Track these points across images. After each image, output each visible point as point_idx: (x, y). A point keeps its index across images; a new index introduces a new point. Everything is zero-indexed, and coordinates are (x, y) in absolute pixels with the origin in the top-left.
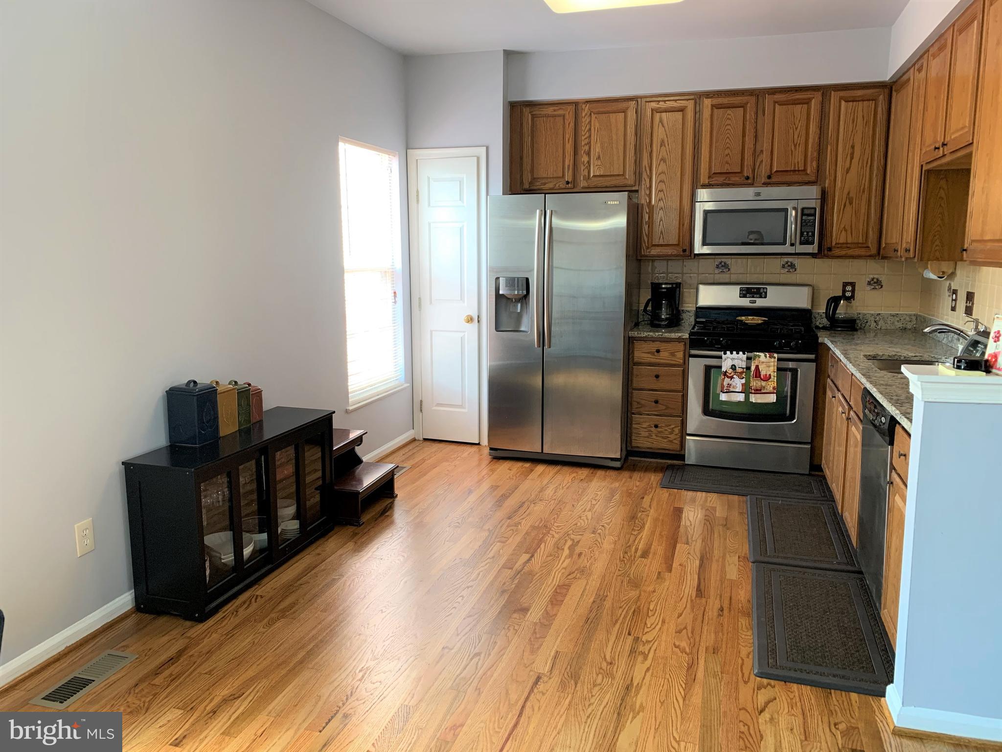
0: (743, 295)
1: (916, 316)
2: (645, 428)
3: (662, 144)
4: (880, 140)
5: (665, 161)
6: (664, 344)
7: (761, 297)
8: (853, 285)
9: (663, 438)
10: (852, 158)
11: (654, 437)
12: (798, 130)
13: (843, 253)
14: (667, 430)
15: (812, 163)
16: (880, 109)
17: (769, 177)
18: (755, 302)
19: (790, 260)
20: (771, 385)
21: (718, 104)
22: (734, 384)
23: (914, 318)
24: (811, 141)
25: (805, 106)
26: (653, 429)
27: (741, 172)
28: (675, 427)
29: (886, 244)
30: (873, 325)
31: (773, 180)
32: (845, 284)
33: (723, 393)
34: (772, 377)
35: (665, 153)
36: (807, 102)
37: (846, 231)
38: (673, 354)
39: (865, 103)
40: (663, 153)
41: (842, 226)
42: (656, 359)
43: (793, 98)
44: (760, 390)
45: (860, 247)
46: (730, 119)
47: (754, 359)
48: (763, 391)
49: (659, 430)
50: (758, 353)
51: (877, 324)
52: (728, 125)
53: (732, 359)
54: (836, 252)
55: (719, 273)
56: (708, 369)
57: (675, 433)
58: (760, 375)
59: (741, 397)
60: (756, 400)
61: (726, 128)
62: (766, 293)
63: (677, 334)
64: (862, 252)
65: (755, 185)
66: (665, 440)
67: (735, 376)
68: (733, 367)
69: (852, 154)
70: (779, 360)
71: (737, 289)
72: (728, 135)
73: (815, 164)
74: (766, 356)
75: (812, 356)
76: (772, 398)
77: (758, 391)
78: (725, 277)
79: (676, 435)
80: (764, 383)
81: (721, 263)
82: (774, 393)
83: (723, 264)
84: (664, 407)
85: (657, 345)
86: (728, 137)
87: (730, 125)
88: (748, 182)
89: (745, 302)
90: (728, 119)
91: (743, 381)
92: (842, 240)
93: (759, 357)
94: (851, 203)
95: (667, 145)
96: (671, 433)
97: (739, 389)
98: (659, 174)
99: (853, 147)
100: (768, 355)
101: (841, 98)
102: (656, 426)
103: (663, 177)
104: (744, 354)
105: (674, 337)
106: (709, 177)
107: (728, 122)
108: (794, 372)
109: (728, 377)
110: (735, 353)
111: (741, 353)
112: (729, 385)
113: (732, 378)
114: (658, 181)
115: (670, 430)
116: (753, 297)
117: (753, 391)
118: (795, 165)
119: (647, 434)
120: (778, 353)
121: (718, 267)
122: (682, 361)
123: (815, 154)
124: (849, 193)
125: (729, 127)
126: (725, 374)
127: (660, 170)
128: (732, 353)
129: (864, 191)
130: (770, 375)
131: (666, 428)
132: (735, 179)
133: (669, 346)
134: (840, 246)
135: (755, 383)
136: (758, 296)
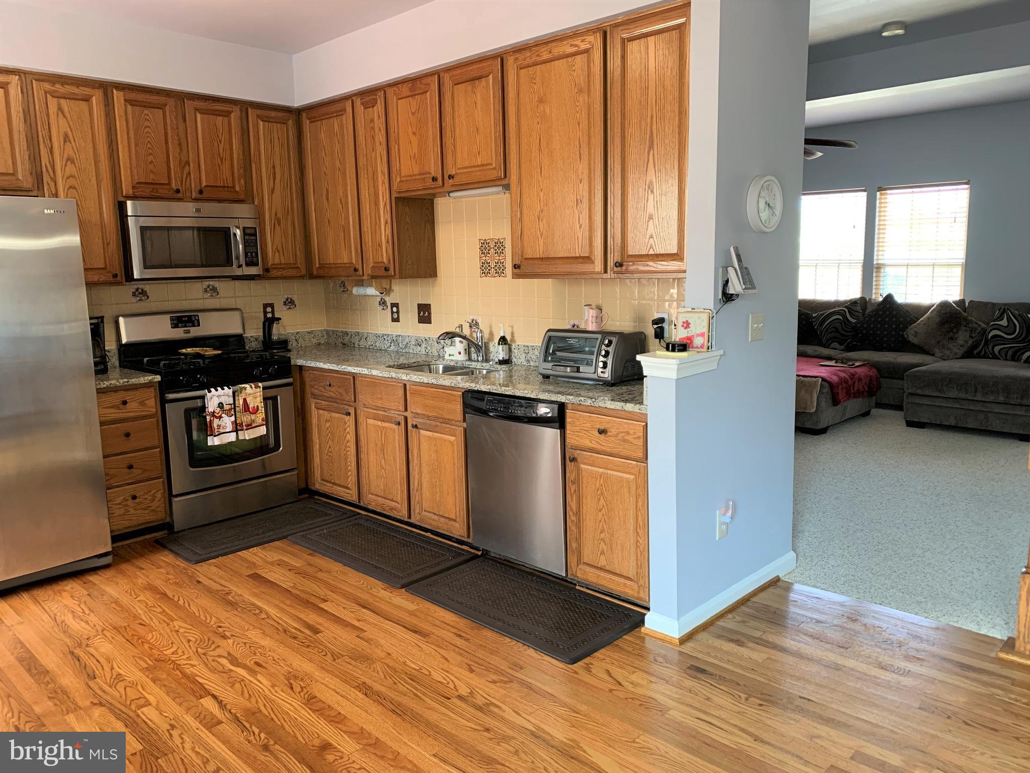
0: (175, 326)
1: (327, 332)
2: (119, 504)
3: (66, 139)
4: (294, 163)
5: (73, 162)
6: (129, 393)
7: (194, 326)
8: (272, 305)
9: (144, 509)
10: (274, 179)
11: (132, 511)
12: (222, 143)
13: (279, 273)
14: (146, 499)
15: (239, 182)
16: (290, 133)
17: (201, 192)
18: (188, 332)
19: (211, 283)
20: (260, 417)
21: (132, 101)
22: (223, 424)
23: (325, 333)
24: (235, 156)
25: (226, 119)
26: (130, 502)
27: (169, 184)
28: (158, 491)
29: (320, 264)
30: (295, 343)
31: (205, 195)
32: (265, 306)
33: (215, 436)
34: (260, 408)
35: (71, 152)
36: (227, 114)
37: (278, 251)
38: (142, 403)
39: (279, 125)
40: (69, 151)
41: (275, 247)
42: (123, 413)
43: (214, 108)
44: (251, 424)
45: (292, 268)
46: (148, 120)
47: (241, 393)
48: (253, 425)
49: (137, 501)
50: (243, 386)
51: (298, 343)
52: (147, 127)
53: (216, 398)
54: (274, 273)
55: (137, 302)
56: (188, 413)
57: (157, 499)
58: (249, 408)
59: (232, 437)
60: (248, 437)
61: (145, 131)
62: (198, 321)
63: (146, 378)
64: (291, 272)
65: (185, 200)
66: (147, 512)
67: (223, 415)
68: (221, 405)
69: (274, 174)
70: (264, 388)
71: (167, 318)
72: (149, 139)
73: (242, 181)
74: (251, 387)
75: (290, 380)
76: (263, 431)
77: (250, 426)
78: (144, 306)
79: (159, 501)
80: (253, 417)
81: (137, 290)
82: (263, 425)
83: (140, 291)
84: (140, 471)
85: (122, 395)
86: (149, 142)
87: (149, 127)
88: (176, 196)
89: (178, 334)
90: (146, 120)
91: (233, 418)
92: (277, 261)
93: (245, 388)
94: (279, 224)
95: (72, 141)
96: (153, 500)
97: (229, 428)
98: (68, 178)
99: (274, 167)
100: (253, 386)
101: (258, 116)
102: (134, 498)
103: (72, 182)
104: (230, 388)
105: (143, 382)
106: (133, 187)
107: (147, 123)
108: (274, 399)
109: (217, 417)
110: (219, 389)
111: (226, 388)
112: (219, 426)
113: (220, 417)
114: (67, 187)
115: (150, 498)
116: (186, 326)
117: (245, 428)
118: (224, 180)
119: (122, 511)
120: (261, 382)
121: (134, 294)
122: (154, 410)
123: (242, 171)
124: (276, 214)
125: (148, 130)
126: (213, 414)
127: (68, 174)
128: (217, 390)
129: (288, 213)
130: (258, 406)
131: (146, 497)
132: (163, 192)
133: (137, 394)
134: (277, 267)
135: (246, 418)
136: (190, 324)
